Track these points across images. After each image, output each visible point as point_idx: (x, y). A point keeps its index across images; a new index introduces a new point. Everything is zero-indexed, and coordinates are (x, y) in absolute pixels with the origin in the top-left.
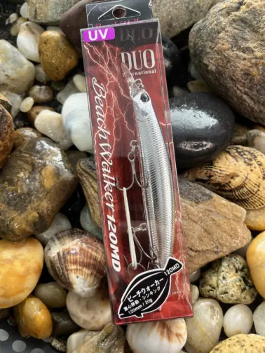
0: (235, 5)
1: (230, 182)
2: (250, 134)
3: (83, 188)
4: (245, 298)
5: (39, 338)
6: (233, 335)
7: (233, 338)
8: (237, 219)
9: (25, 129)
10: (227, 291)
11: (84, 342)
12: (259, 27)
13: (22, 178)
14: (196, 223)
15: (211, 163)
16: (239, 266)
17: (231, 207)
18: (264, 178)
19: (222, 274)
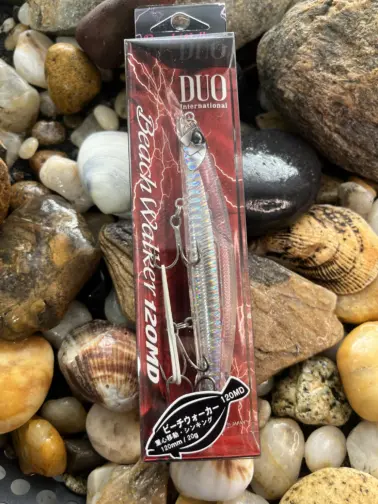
0: (320, 6)
1: (314, 256)
2: (343, 189)
3: (108, 265)
4: (334, 417)
5: (48, 475)
7: (319, 472)
8: (325, 308)
9: (26, 183)
10: (310, 407)
11: (111, 480)
12: (354, 38)
13: (22, 252)
14: (267, 313)
15: (288, 230)
16: (326, 372)
17: (316, 290)
18: (362, 250)
19: (303, 384)
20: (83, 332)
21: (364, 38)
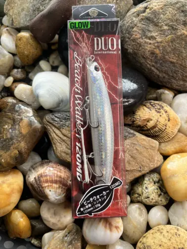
0: (142, 9)
1: (147, 124)
4: (161, 201)
6: (155, 226)
7: (155, 228)
8: (153, 148)
10: (149, 196)
12: (158, 22)
14: (126, 152)
16: (156, 179)
18: (169, 121)
19: (145, 186)
20: (38, 166)
21: (163, 22)
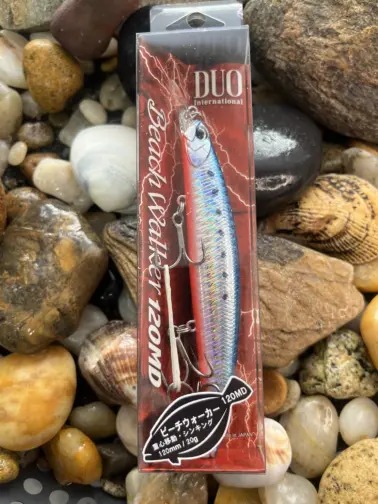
1: (326, 229)
2: (347, 155)
3: (117, 264)
4: (365, 389)
5: (86, 483)
6: (356, 441)
7: (356, 445)
8: (342, 280)
9: (20, 190)
10: (340, 382)
13: (27, 262)
14: (285, 293)
15: (296, 205)
16: (352, 345)
17: (331, 263)
18: (373, 217)
19: (330, 360)
20: (101, 336)
